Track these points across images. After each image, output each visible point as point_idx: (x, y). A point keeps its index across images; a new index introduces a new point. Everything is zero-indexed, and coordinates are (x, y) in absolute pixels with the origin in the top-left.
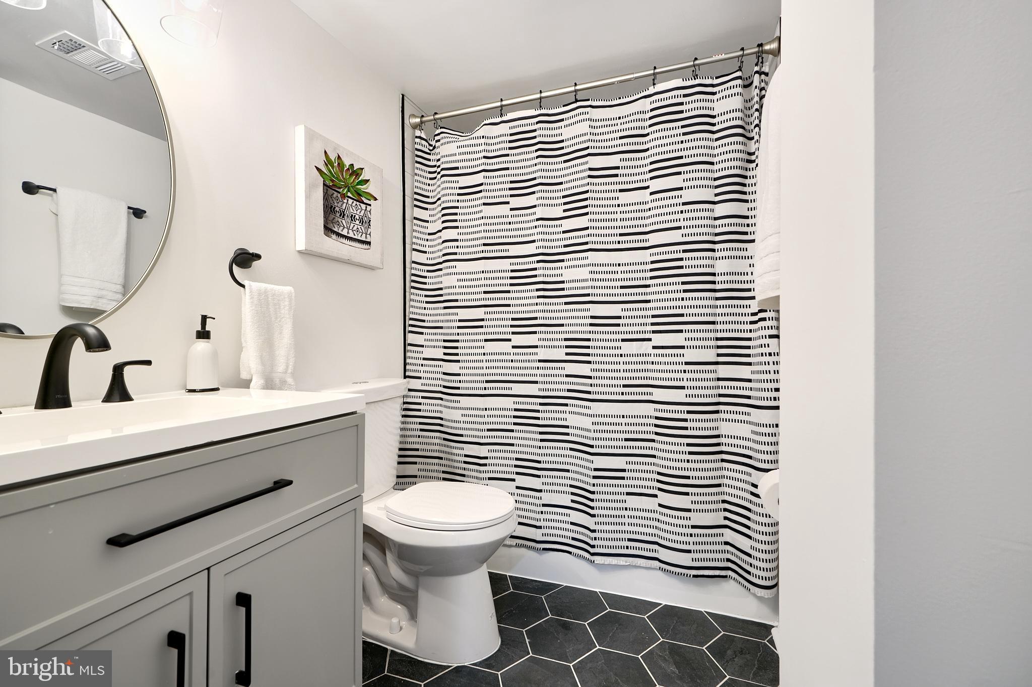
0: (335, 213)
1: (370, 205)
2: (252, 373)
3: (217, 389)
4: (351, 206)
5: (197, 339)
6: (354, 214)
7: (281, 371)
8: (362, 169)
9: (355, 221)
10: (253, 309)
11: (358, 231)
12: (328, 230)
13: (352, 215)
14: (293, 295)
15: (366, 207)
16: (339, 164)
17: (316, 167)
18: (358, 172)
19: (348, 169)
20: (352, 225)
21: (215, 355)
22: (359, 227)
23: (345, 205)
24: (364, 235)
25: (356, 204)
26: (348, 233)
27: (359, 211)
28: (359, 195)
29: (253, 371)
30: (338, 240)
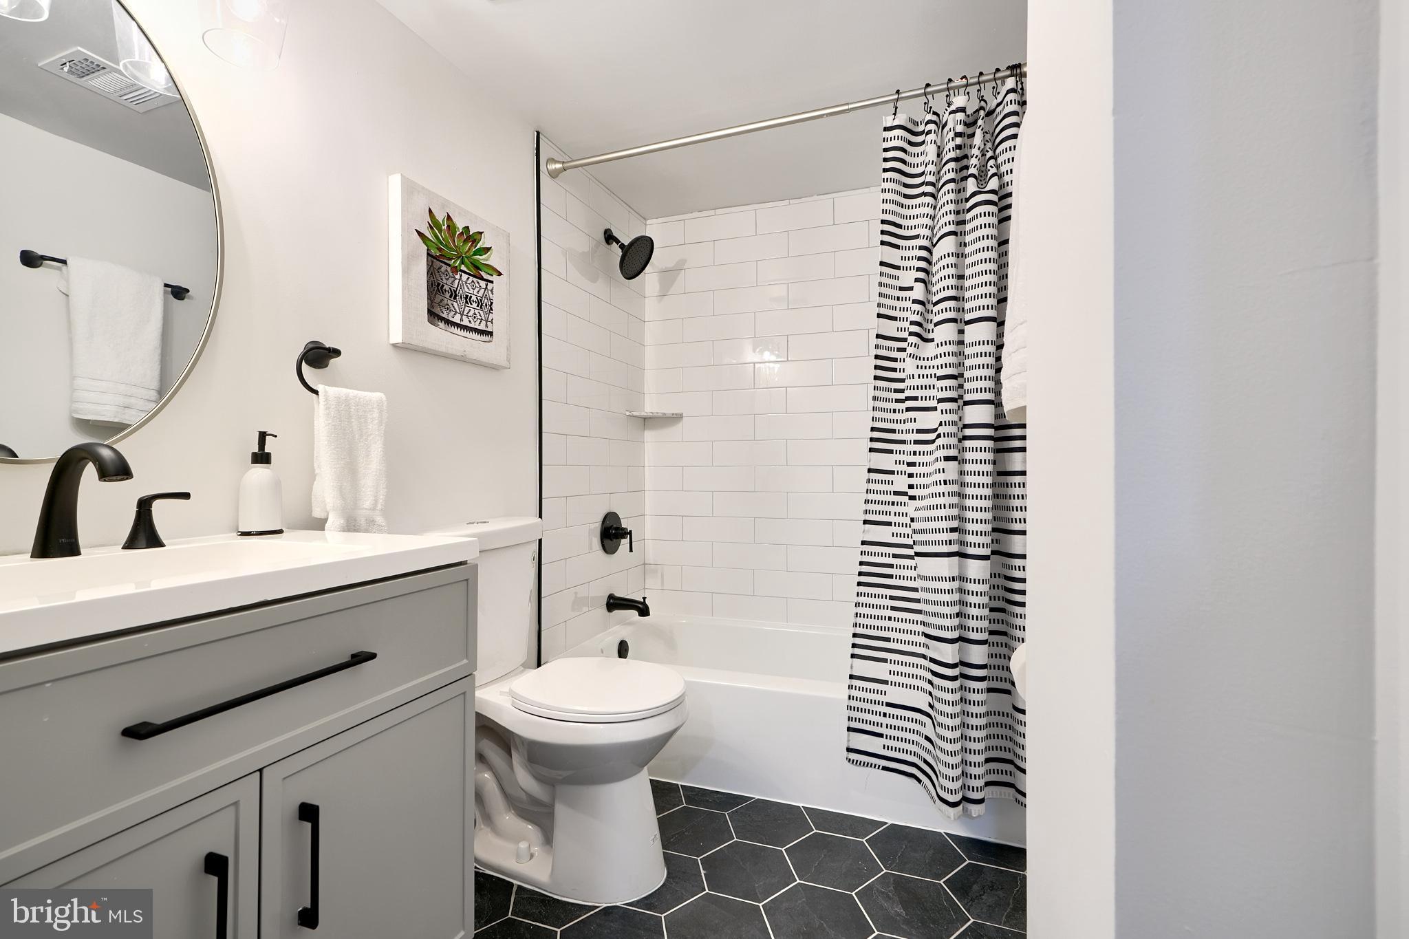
0: (443, 294)
1: (492, 282)
2: (328, 510)
3: (280, 532)
4: (466, 283)
5: (253, 463)
6: (470, 295)
7: (367, 507)
8: (481, 233)
9: (471, 304)
10: (329, 424)
11: (475, 317)
12: (434, 316)
13: (467, 296)
14: (385, 404)
15: (487, 285)
16: (448, 226)
17: (417, 230)
18: (475, 237)
19: (462, 233)
20: (467, 309)
21: (277, 485)
22: (476, 312)
23: (457, 281)
24: (484, 322)
25: (473, 281)
26: (461, 320)
27: (477, 289)
28: (477, 268)
29: (329, 507)
30: (450, 330)
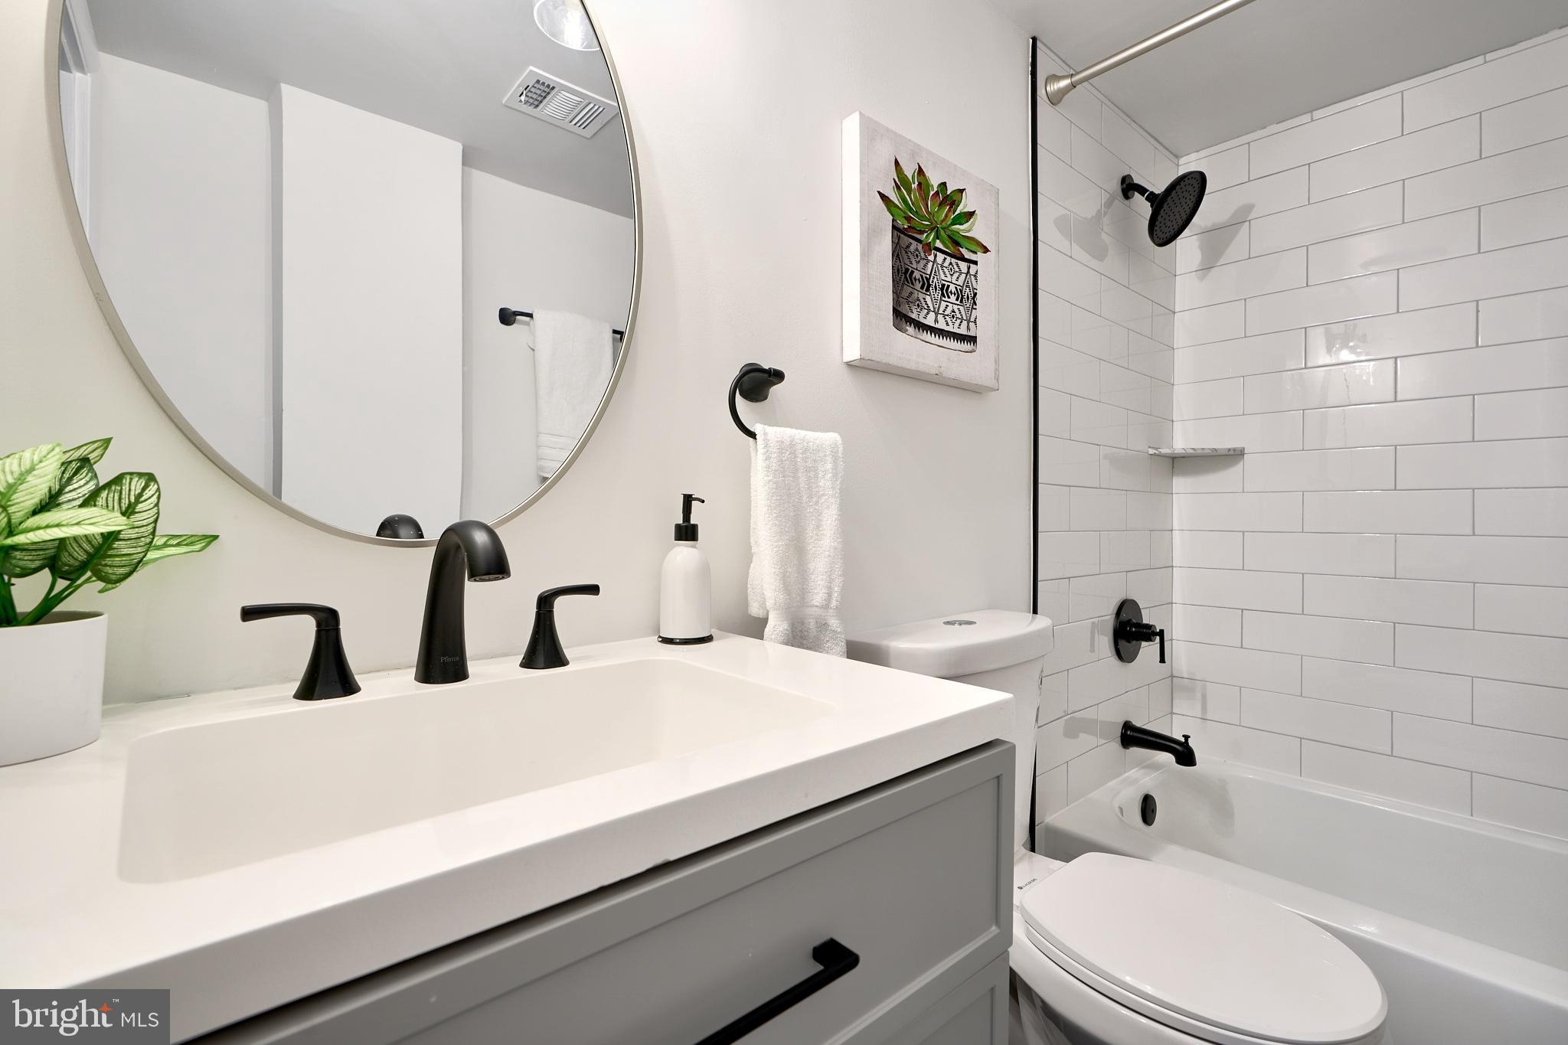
0: (912, 284)
1: (975, 263)
2: (768, 608)
3: (707, 639)
4: (942, 266)
5: (676, 540)
6: (947, 283)
7: (816, 604)
8: (961, 191)
9: (949, 297)
10: (770, 481)
11: (953, 317)
12: (901, 318)
13: (943, 285)
14: (841, 449)
15: (969, 268)
16: (920, 184)
17: (879, 192)
18: (955, 198)
19: (937, 193)
20: (943, 304)
21: (704, 571)
22: (956, 307)
23: (930, 265)
24: (965, 323)
25: (951, 264)
26: (936, 321)
27: (956, 275)
28: (957, 244)
29: (769, 604)
30: (918, 336)
